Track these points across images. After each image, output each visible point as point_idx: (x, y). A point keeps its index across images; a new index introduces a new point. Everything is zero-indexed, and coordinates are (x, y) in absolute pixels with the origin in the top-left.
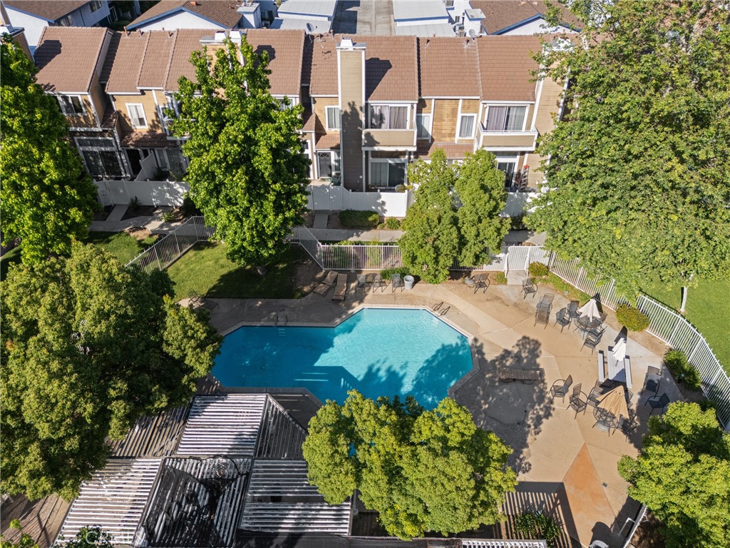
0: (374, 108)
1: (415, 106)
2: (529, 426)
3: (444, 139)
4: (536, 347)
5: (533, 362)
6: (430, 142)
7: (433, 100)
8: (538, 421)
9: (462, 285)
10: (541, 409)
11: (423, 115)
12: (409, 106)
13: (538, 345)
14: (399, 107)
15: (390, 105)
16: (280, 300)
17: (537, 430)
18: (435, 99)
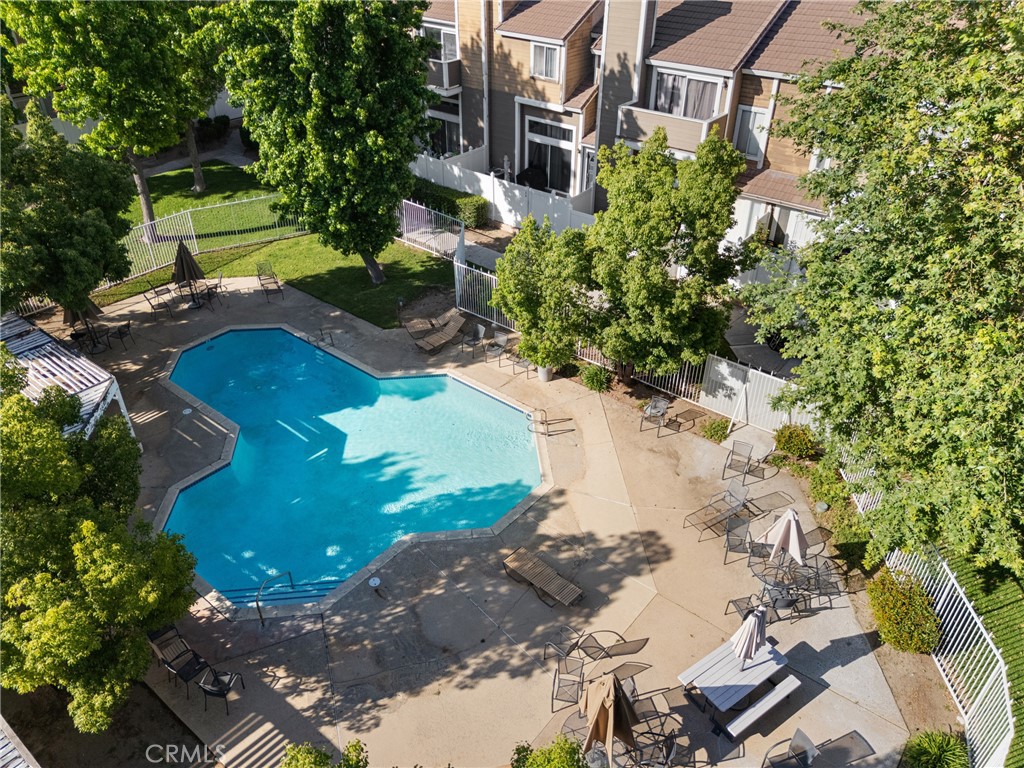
0: (665, 76)
1: (731, 83)
2: (464, 667)
3: (787, 168)
4: (653, 559)
5: (617, 576)
6: (760, 166)
7: (776, 82)
8: (490, 671)
9: (635, 410)
10: (523, 656)
11: (754, 109)
12: (720, 81)
13: (666, 557)
14: (706, 83)
15: (690, 76)
16: (358, 320)
17: (469, 682)
18: (781, 81)
